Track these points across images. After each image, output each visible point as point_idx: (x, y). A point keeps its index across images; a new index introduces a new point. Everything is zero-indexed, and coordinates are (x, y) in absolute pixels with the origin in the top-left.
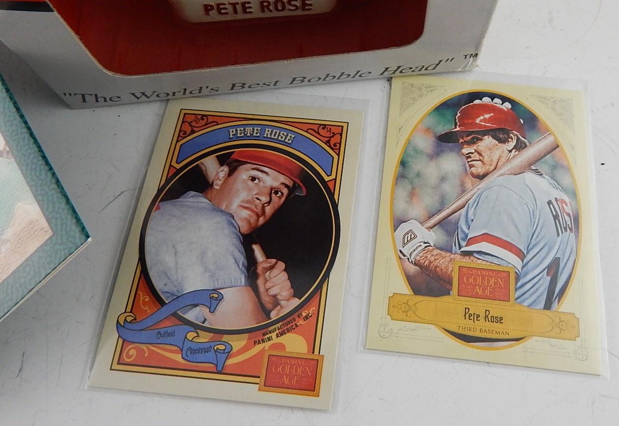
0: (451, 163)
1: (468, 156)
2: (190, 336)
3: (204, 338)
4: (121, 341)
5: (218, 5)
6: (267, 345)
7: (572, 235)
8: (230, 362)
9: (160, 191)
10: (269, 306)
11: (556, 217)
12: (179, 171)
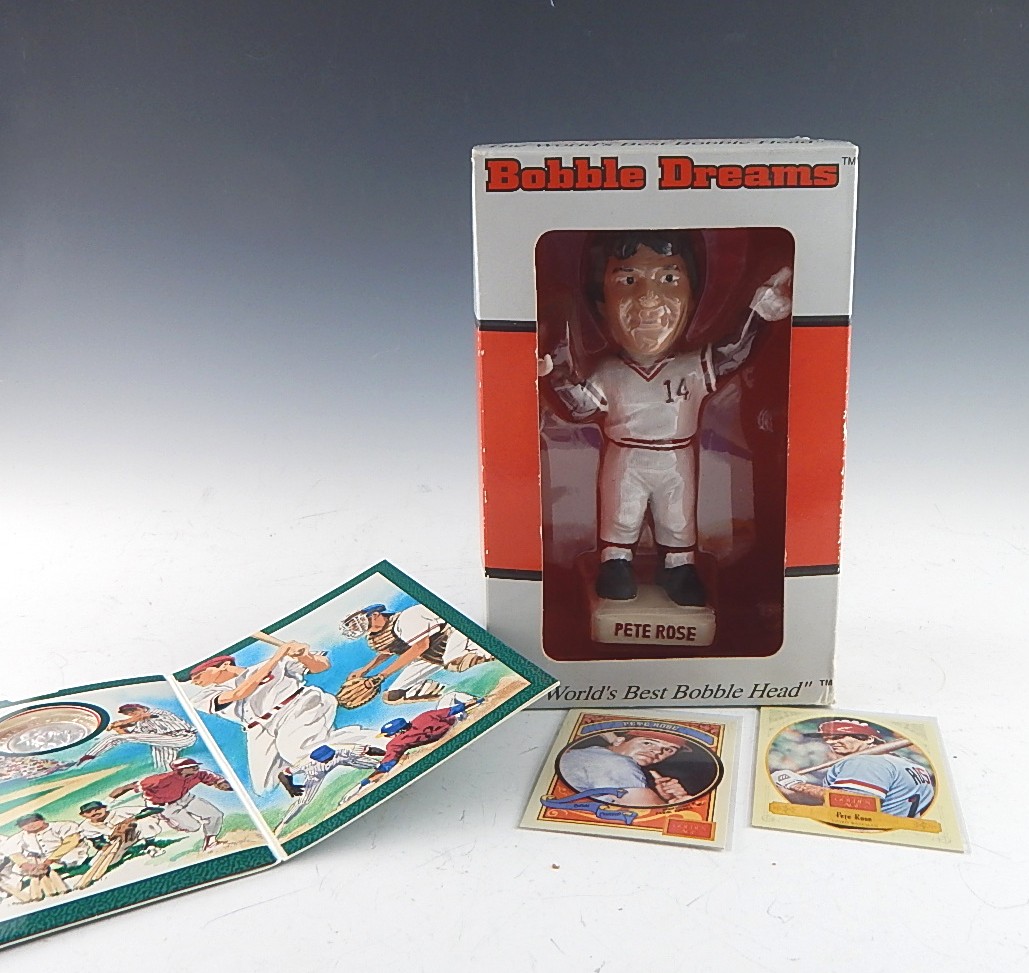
0: (816, 747)
1: (832, 744)
2: (602, 807)
3: (613, 809)
4: (544, 808)
5: (627, 625)
6: (667, 815)
7: (930, 785)
8: (636, 821)
9: (568, 745)
10: (667, 798)
11: (914, 776)
12: (581, 738)
